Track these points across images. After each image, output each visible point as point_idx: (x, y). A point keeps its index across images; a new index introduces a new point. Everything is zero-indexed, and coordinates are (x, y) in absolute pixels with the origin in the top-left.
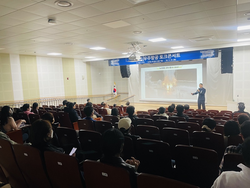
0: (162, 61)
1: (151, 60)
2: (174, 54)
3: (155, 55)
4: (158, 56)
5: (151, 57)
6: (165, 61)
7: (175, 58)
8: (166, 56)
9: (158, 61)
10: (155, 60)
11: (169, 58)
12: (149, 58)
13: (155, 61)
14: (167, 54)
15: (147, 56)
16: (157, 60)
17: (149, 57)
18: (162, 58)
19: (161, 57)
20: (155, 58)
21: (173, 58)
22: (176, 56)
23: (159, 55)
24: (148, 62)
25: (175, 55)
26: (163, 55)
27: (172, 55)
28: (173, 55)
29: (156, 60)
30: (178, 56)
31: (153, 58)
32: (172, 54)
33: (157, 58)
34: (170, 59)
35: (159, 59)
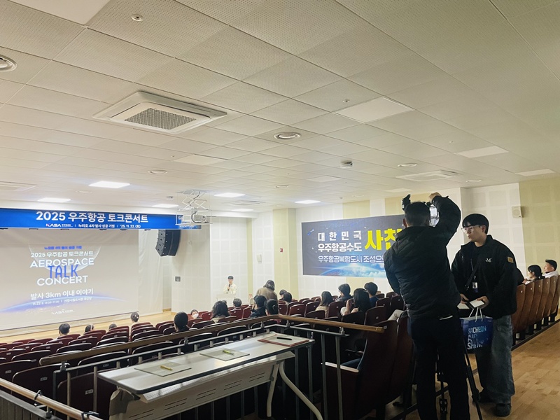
0: (113, 226)
1: (86, 222)
2: (137, 215)
3: (97, 213)
4: (103, 215)
5: (87, 216)
6: (120, 227)
7: (139, 224)
8: (122, 218)
9: (104, 226)
10: (96, 222)
11: (127, 221)
12: (83, 217)
13: (97, 226)
14: (125, 214)
15: (78, 213)
16: (102, 224)
17: (83, 214)
18: (112, 221)
19: (112, 219)
20: (97, 219)
21: (135, 223)
22: (141, 220)
23: (107, 214)
24: (80, 226)
25: (139, 217)
26: (116, 214)
27: (133, 217)
28: (135, 218)
29: (99, 223)
30: (145, 220)
31: (92, 218)
32: (133, 215)
33: (101, 219)
34: (129, 224)
35: (106, 222)
